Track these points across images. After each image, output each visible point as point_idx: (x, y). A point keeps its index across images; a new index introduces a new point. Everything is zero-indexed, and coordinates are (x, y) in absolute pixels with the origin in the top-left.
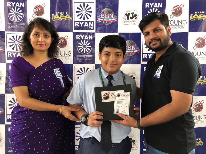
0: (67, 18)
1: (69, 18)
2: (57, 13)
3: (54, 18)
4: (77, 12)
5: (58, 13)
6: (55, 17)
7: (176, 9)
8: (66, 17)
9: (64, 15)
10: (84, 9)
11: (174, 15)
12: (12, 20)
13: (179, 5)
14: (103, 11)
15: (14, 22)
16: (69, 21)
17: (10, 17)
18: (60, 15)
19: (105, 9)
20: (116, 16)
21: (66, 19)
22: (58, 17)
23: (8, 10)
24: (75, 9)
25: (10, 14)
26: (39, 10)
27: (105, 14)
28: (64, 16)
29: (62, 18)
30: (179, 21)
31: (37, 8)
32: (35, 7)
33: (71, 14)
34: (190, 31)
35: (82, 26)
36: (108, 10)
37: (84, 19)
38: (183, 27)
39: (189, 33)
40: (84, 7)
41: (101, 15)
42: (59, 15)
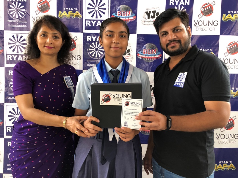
0: (77, 16)
1: (79, 16)
2: (64, 9)
3: (61, 15)
4: (88, 8)
5: (66, 9)
6: (63, 14)
7: (205, 8)
8: (75, 14)
9: (73, 12)
10: (97, 5)
11: (203, 15)
12: (12, 17)
13: (210, 3)
14: (119, 8)
15: (15, 19)
16: (79, 19)
17: (10, 14)
18: (69, 12)
19: (122, 6)
20: (134, 15)
21: (75, 16)
22: (66, 14)
23: (8, 5)
24: (86, 5)
25: (10, 10)
26: (44, 5)
27: (121, 12)
28: (73, 14)
29: (70, 15)
30: (209, 21)
31: (41, 3)
32: (39, 2)
33: (81, 12)
34: (221, 34)
35: (94, 25)
36: (125, 7)
37: (97, 17)
38: (214, 29)
39: (221, 36)
40: (97, 3)
41: (117, 12)
42: (67, 12)
